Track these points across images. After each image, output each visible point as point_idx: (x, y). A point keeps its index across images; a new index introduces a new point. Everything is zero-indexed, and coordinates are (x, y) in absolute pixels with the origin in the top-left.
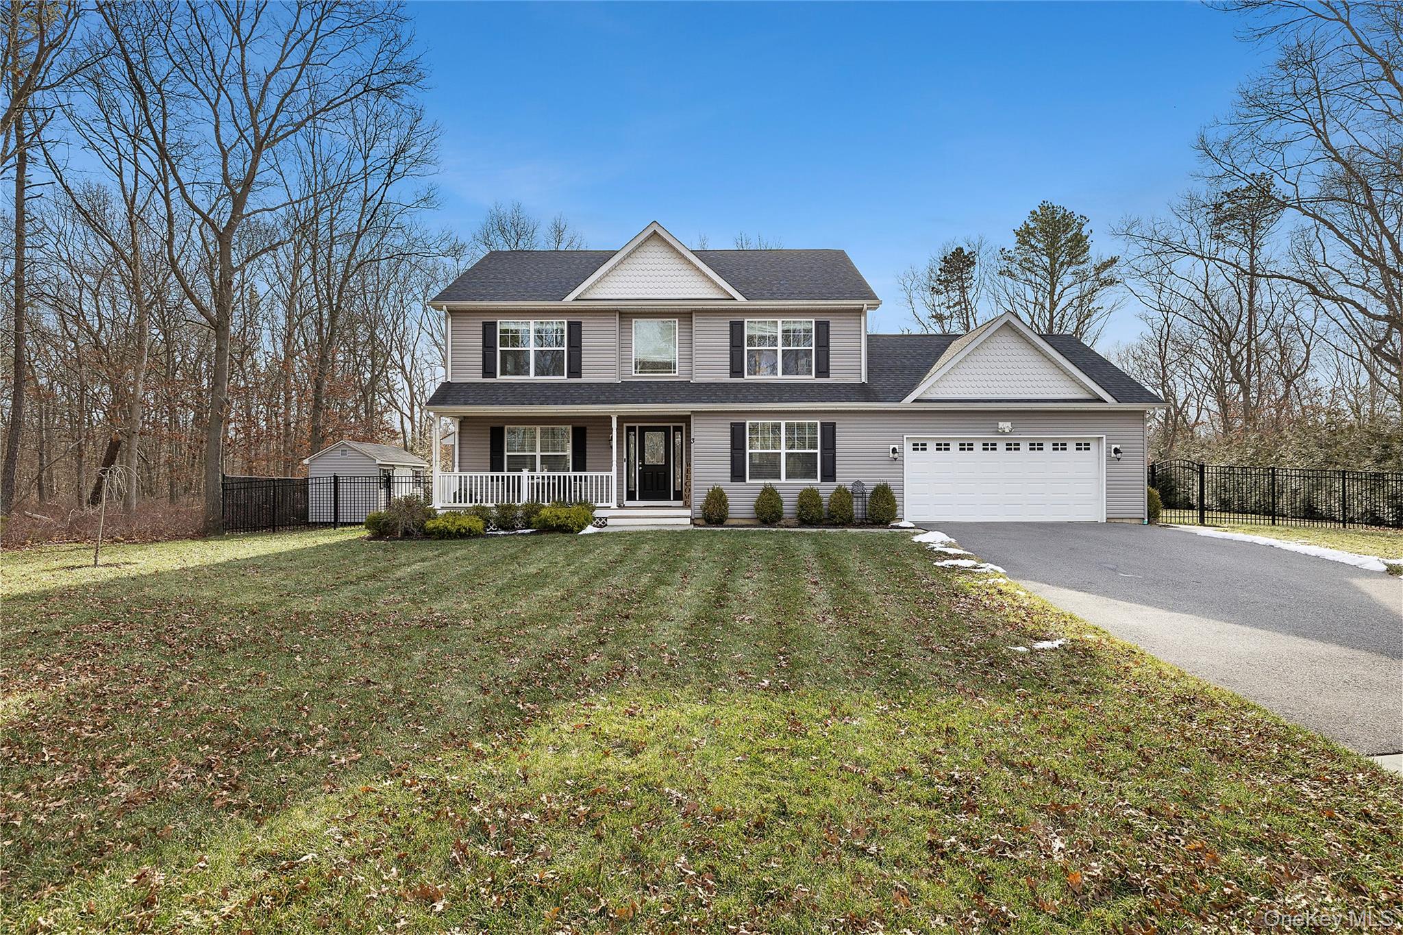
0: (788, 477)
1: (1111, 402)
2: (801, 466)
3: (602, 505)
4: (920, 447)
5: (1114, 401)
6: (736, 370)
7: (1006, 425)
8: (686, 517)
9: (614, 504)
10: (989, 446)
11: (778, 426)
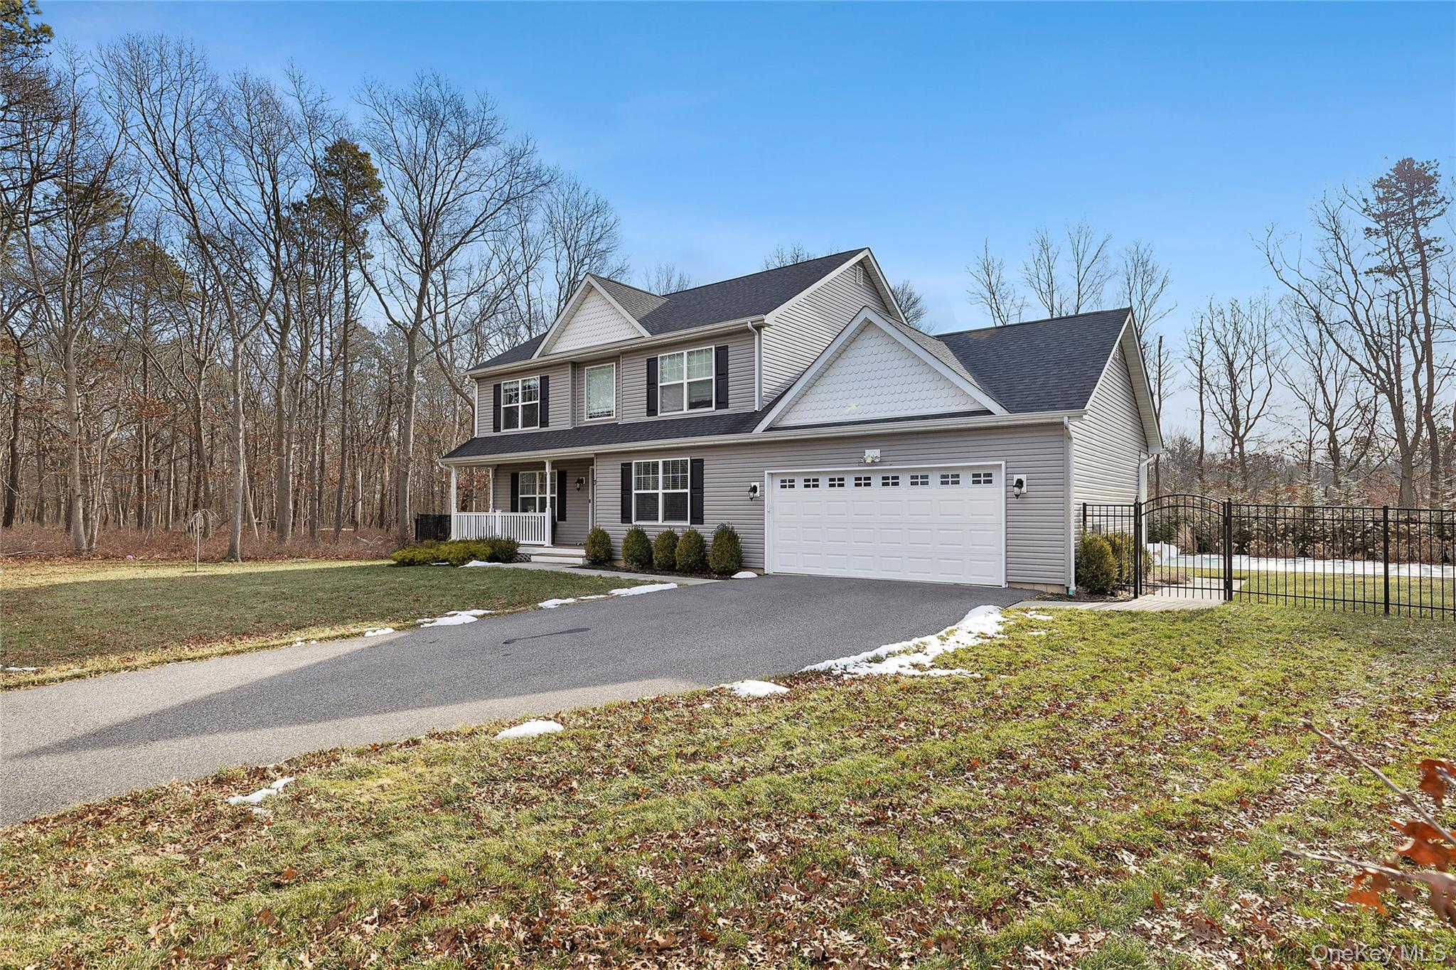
0: (665, 519)
1: (1000, 414)
2: (675, 508)
3: (527, 542)
4: (788, 484)
5: (1004, 412)
6: (652, 410)
7: (872, 454)
8: (579, 557)
9: (548, 542)
10: (863, 481)
11: (656, 465)
